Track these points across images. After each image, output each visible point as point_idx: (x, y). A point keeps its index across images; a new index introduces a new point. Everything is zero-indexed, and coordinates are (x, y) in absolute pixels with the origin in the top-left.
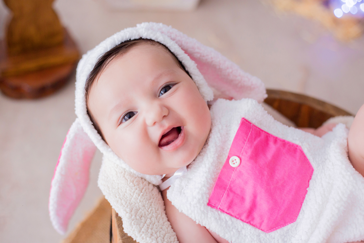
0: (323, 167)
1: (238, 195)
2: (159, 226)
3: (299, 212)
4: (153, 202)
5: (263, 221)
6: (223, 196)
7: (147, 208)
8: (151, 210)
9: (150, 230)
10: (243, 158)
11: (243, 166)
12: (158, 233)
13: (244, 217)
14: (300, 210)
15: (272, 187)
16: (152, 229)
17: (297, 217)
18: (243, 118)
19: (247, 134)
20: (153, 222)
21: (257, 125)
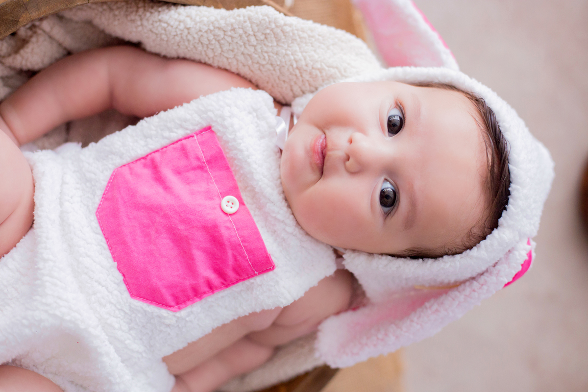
0: (126, 313)
1: (188, 171)
2: (238, 49)
3: (101, 227)
4: (274, 72)
5: (131, 174)
6: (203, 151)
7: (271, 54)
8: (264, 59)
9: (241, 31)
10: (225, 218)
11: (215, 208)
12: (229, 39)
13: (157, 156)
14: (102, 231)
15: (158, 219)
16: (241, 36)
17: (98, 219)
18: (273, 268)
19: (250, 252)
20: (247, 46)
21: (252, 280)
